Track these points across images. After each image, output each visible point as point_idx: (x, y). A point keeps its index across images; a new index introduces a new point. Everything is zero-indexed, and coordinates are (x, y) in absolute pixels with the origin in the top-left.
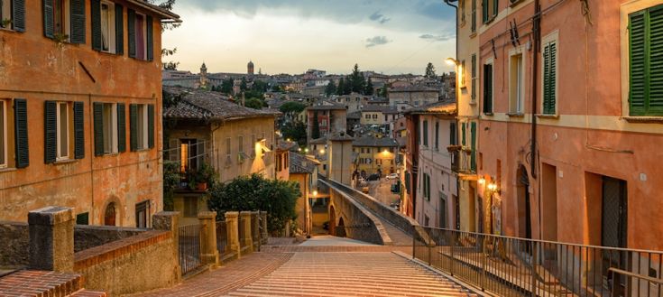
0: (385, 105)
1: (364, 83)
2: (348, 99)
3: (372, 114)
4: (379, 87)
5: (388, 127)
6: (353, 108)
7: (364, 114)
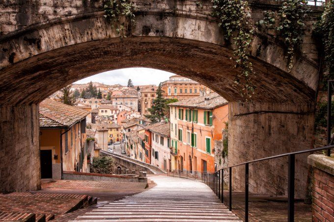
0: (110, 105)
1: (96, 91)
2: (91, 102)
3: (104, 110)
4: (105, 94)
5: (113, 117)
6: (94, 106)
7: (100, 110)
